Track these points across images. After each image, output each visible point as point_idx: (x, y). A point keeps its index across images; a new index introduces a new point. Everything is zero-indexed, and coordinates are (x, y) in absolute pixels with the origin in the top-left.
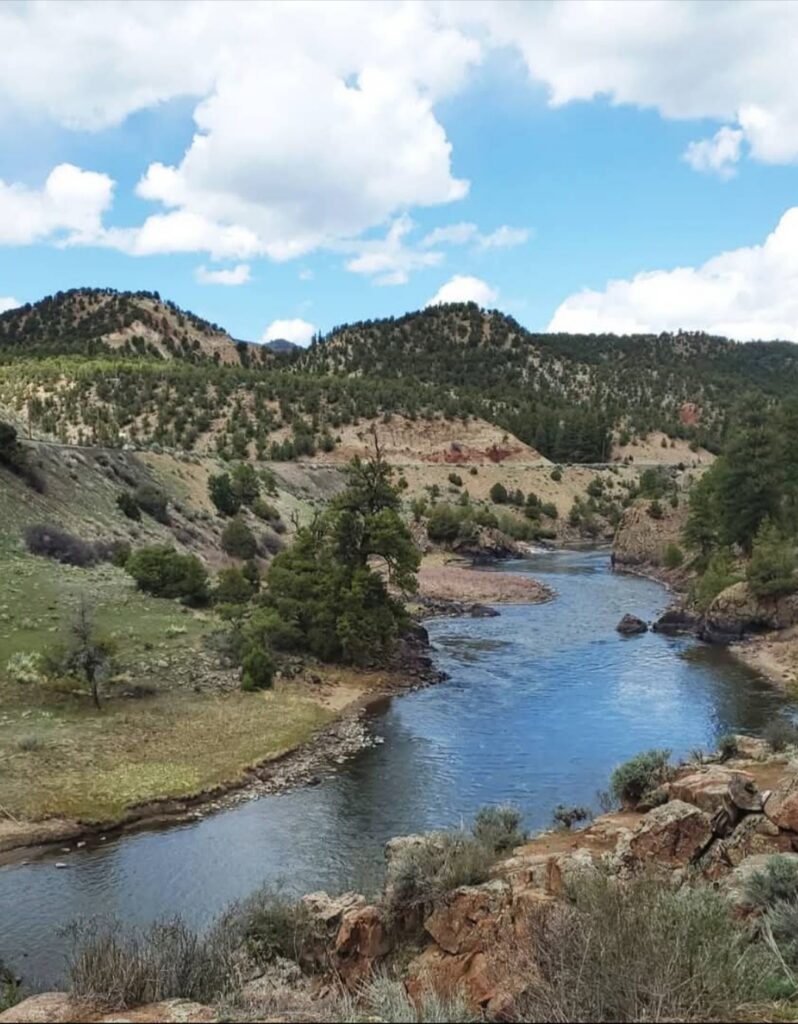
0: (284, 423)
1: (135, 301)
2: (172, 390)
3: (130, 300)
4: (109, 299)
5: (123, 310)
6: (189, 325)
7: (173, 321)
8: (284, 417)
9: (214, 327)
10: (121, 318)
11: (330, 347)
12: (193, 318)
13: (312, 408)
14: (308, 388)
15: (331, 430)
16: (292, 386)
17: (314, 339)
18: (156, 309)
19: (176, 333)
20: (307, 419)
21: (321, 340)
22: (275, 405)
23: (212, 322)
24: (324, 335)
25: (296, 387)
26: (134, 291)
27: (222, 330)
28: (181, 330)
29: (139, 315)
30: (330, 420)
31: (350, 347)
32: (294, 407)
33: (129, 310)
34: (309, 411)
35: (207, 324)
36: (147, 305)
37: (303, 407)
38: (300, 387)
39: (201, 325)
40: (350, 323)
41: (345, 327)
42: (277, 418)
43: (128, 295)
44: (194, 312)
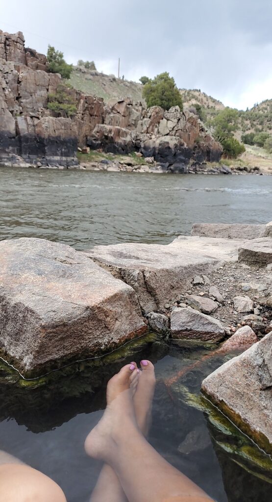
0: (251, 128)
1: (193, 93)
2: (212, 117)
3: (191, 92)
4: (184, 92)
5: (188, 95)
6: (210, 100)
7: (205, 100)
8: (251, 126)
9: (218, 101)
10: (188, 98)
11: (261, 107)
12: (211, 98)
13: (261, 123)
14: (260, 116)
15: (268, 130)
16: (255, 116)
17: (255, 105)
18: (199, 95)
19: (205, 103)
20: (260, 127)
21: (257, 105)
22: (248, 122)
23: (217, 100)
24: (259, 104)
25: (256, 116)
26: (192, 89)
27: (221, 103)
28: (207, 102)
29: (194, 97)
30: (268, 127)
31: (268, 107)
32: (255, 123)
33: (191, 95)
34: (260, 124)
35: (216, 100)
36: (196, 94)
37: (258, 123)
38: (258, 116)
39: (214, 101)
40: (269, 99)
41: (267, 100)
42: (249, 126)
43: (190, 90)
44: (212, 96)
